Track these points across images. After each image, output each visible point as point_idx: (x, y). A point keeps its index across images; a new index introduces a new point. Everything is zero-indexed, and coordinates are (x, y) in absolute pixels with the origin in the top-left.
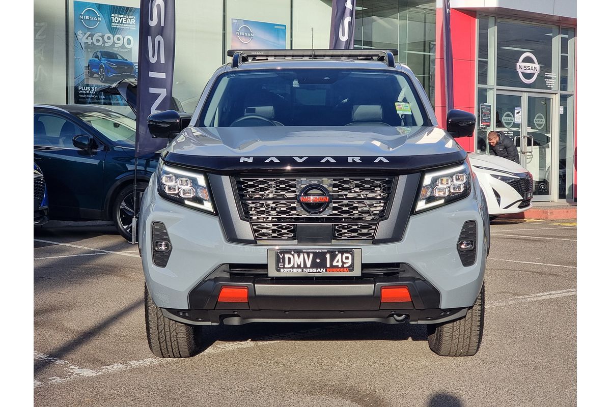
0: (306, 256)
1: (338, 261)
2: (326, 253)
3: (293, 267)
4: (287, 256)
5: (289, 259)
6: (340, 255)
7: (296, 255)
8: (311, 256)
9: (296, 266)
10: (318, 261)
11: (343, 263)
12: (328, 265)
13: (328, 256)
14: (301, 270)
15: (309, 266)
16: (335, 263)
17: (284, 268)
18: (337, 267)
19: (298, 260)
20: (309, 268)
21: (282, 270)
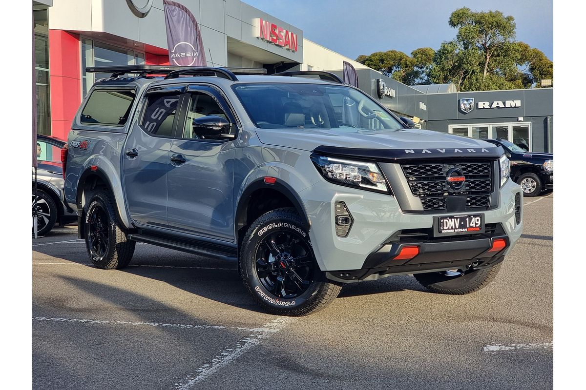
0: (455, 220)
1: (473, 223)
2: (466, 217)
3: (449, 229)
4: (445, 221)
5: (446, 222)
6: (474, 218)
7: (450, 220)
8: (459, 219)
9: (450, 228)
10: (462, 223)
11: (476, 224)
12: (468, 227)
13: (468, 219)
14: (453, 231)
15: (457, 227)
16: (471, 225)
17: (444, 230)
18: (472, 227)
19: (451, 223)
20: (458, 229)
21: (443, 231)
